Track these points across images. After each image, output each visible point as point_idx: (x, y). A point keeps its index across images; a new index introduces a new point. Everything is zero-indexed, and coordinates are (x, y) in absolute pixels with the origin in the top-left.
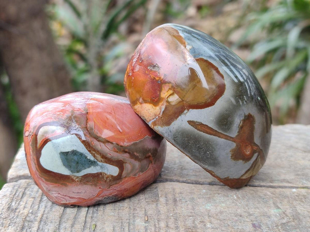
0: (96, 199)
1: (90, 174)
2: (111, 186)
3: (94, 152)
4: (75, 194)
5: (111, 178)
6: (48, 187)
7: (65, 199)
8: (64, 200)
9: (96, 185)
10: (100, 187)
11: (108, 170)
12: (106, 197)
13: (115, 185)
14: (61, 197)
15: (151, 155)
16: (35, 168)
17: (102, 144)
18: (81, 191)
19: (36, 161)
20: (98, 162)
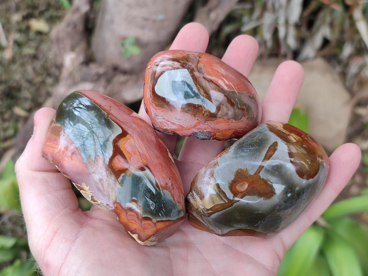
0: (193, 130)
1: (192, 104)
2: (207, 121)
3: (199, 86)
4: (177, 120)
5: (208, 114)
6: (156, 112)
7: (168, 124)
8: (166, 125)
9: (195, 116)
10: (198, 119)
11: (207, 105)
12: (201, 130)
13: (210, 121)
14: (165, 123)
15: (245, 109)
16: (149, 95)
17: (207, 82)
18: (182, 119)
19: (151, 88)
20: (201, 96)
